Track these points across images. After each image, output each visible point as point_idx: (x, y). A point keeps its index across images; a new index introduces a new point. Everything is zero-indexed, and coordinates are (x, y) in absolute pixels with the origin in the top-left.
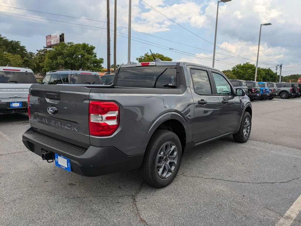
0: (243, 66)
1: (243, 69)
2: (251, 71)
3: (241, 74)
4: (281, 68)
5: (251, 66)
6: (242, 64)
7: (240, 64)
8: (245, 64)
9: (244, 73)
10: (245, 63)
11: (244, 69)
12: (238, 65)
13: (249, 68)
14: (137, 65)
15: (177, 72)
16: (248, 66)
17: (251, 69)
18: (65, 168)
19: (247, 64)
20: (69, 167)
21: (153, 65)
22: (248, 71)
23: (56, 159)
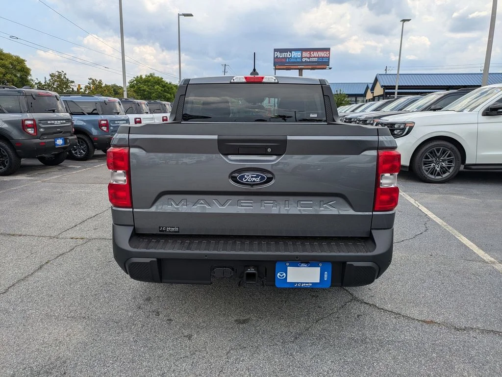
0: (147, 80)
1: (146, 84)
2: (160, 88)
3: (146, 93)
5: (158, 80)
6: (144, 77)
7: (141, 76)
8: (149, 77)
9: (150, 91)
10: (149, 74)
11: (149, 84)
12: (137, 77)
13: (155, 83)
14: (234, 80)
15: (324, 95)
16: (154, 79)
17: (159, 84)
18: (311, 285)
19: (151, 75)
20: (326, 279)
21: (274, 81)
22: (156, 87)
23: (278, 274)
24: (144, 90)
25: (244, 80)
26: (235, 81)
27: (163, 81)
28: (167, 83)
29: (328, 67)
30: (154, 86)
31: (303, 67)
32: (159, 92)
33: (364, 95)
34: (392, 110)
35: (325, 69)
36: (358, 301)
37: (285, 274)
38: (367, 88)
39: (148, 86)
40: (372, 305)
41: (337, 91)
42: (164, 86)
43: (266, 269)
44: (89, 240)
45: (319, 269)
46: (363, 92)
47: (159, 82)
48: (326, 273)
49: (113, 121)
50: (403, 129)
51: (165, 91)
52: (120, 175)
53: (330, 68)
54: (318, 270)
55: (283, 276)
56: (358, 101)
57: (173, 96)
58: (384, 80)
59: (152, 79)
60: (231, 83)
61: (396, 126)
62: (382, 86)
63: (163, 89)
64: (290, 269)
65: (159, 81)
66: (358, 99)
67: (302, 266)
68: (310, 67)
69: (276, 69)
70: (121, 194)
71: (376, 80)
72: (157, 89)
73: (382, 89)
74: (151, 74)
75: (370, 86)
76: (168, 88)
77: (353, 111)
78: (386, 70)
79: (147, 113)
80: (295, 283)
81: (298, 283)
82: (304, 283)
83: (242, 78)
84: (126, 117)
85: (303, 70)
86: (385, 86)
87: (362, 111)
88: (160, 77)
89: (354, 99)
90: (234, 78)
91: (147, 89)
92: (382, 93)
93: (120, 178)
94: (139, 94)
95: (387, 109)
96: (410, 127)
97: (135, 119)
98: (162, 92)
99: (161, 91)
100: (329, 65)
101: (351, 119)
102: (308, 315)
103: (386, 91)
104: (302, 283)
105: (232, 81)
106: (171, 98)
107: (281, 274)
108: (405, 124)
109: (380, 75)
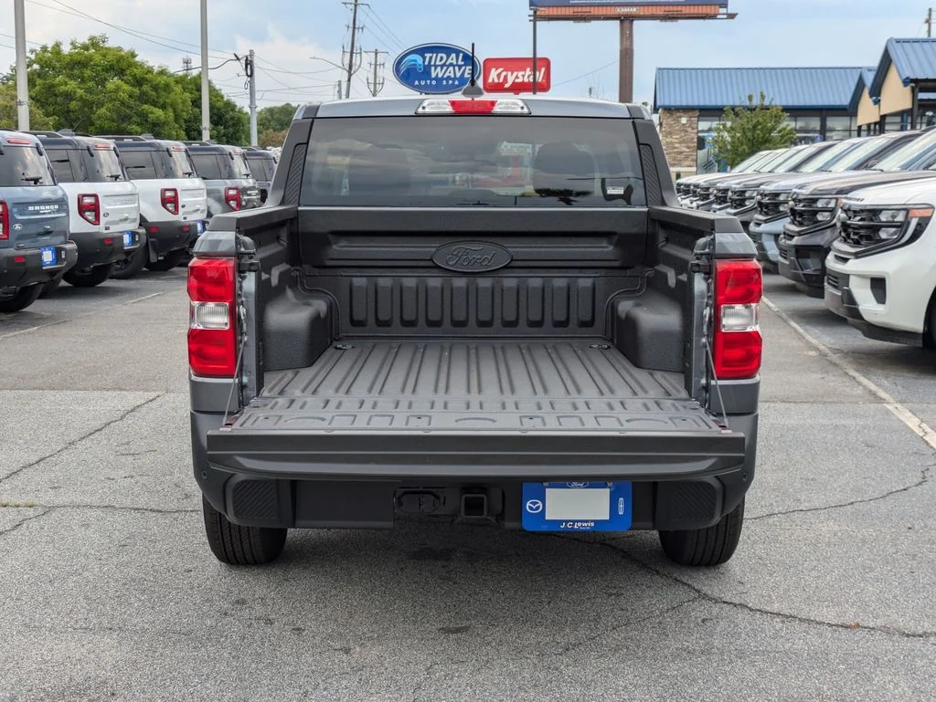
0: (77, 58)
1: (76, 72)
2: (126, 87)
3: (73, 105)
4: (251, 76)
5: (120, 59)
7: (58, 45)
8: (86, 48)
9: (89, 97)
10: (84, 40)
11: (87, 73)
12: (44, 49)
14: (424, 108)
15: (639, 144)
16: (104, 56)
17: (121, 73)
18: (593, 524)
19: (94, 43)
20: (621, 513)
21: (519, 110)
22: (110, 85)
23: (528, 504)
24: (69, 96)
25: (449, 109)
26: (427, 110)
27: (135, 65)
28: (150, 71)
29: (723, 10)
30: (103, 82)
31: (633, 10)
32: (123, 104)
33: (850, 111)
34: (905, 167)
35: (713, 17)
36: (710, 599)
37: (540, 504)
38: (860, 85)
39: (83, 81)
40: (740, 605)
41: (750, 98)
42: (139, 82)
43: (503, 493)
44: (48, 510)
45: (607, 491)
46: (845, 100)
47: (124, 65)
48: (621, 499)
49: (23, 205)
50: (902, 227)
51: (143, 98)
52: (213, 313)
53: (732, 16)
54: (605, 494)
55: (538, 508)
56: (832, 130)
57: (171, 114)
58: (913, 60)
59: (97, 58)
60: (417, 115)
61: (884, 217)
62: (906, 82)
63: (137, 91)
64: (551, 493)
65: (121, 65)
66: (831, 123)
67: (575, 487)
68: (660, 11)
69: (536, 18)
70: (211, 350)
71: (886, 61)
72: (118, 89)
73: (908, 89)
74: (92, 39)
75: (869, 79)
76: (155, 88)
77: (796, 169)
78: (928, 21)
79: (116, 178)
80: (561, 522)
81: (567, 522)
82: (578, 521)
83: (444, 104)
84: (54, 192)
85: (636, 23)
86: (916, 81)
87: (823, 169)
88: (126, 48)
89: (815, 123)
90: (425, 104)
91: (80, 92)
92: (908, 105)
93: (215, 318)
94: (51, 109)
95: (892, 163)
96: (921, 218)
97: (80, 198)
98: (132, 102)
99: (130, 96)
100: (725, 5)
101: (777, 195)
102: (597, 620)
103: (922, 96)
104: (574, 521)
105: (420, 110)
106: (166, 123)
107: (534, 503)
108: (907, 211)
109: (898, 41)
